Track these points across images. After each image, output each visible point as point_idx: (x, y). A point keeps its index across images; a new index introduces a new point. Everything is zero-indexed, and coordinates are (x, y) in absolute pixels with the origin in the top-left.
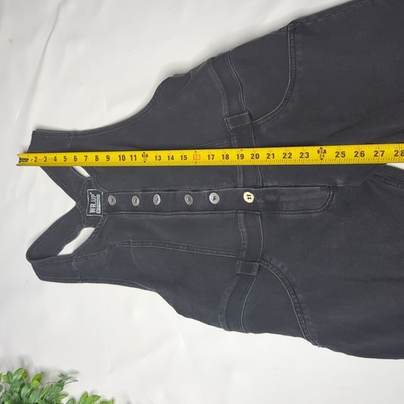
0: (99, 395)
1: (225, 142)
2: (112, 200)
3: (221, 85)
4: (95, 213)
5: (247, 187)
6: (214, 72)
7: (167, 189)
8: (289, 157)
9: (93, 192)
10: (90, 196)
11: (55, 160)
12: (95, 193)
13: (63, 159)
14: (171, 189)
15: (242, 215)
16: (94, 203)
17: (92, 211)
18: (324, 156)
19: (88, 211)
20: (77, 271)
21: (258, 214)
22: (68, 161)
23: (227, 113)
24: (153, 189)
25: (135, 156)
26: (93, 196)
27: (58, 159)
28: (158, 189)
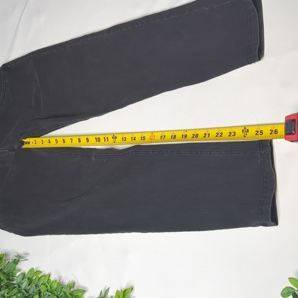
0: (41, 270)
8: (220, 136)
11: (50, 142)
13: (55, 142)
18: (246, 134)
22: (59, 143)
25: (107, 138)
27: (51, 141)
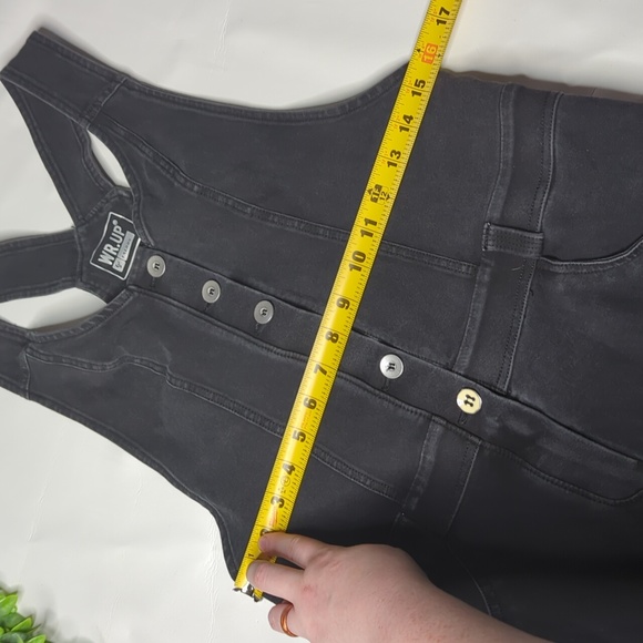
1: (464, 269)
2: (155, 266)
3: (510, 155)
4: (110, 267)
5: (474, 381)
6: (511, 122)
7: (294, 299)
9: (121, 222)
10: (111, 226)
12: (125, 227)
14: (303, 303)
15: (439, 429)
16: (114, 245)
17: (105, 259)
19: (97, 256)
20: (26, 372)
21: (474, 443)
23: (496, 215)
26: (117, 229)
28: (272, 290)
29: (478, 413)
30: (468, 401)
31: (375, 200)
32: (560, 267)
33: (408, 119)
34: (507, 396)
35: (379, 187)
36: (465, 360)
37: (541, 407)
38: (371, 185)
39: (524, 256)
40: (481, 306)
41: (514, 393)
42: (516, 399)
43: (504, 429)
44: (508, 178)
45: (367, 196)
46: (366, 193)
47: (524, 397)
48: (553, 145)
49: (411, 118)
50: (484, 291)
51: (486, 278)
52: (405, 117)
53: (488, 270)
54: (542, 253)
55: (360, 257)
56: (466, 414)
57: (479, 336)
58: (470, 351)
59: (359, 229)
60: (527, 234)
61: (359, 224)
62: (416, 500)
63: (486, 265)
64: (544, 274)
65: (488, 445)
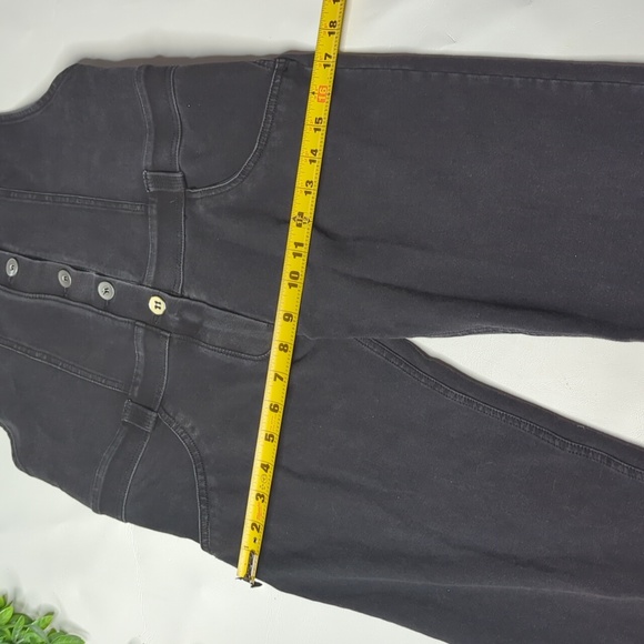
1: (138, 208)
5: (158, 290)
6: (145, 92)
15: (141, 331)
21: (166, 337)
23: (150, 164)
24: (10, 247)
29: (165, 312)
30: (156, 306)
31: (299, 225)
32: (197, 193)
33: (314, 152)
34: (182, 297)
35: (301, 214)
36: (151, 275)
37: (204, 299)
38: (294, 213)
39: (174, 191)
40: (155, 233)
41: (186, 294)
42: (188, 298)
43: (183, 321)
44: (153, 135)
45: (293, 224)
46: (292, 221)
47: (193, 295)
48: (175, 104)
49: (316, 151)
50: (155, 222)
51: (154, 212)
52: (312, 151)
53: (154, 206)
54: (186, 187)
55: (294, 275)
56: (158, 316)
57: (158, 256)
58: (154, 268)
59: (291, 252)
60: (171, 175)
61: (290, 247)
62: (137, 389)
63: (153, 202)
64: (190, 201)
65: (175, 336)
